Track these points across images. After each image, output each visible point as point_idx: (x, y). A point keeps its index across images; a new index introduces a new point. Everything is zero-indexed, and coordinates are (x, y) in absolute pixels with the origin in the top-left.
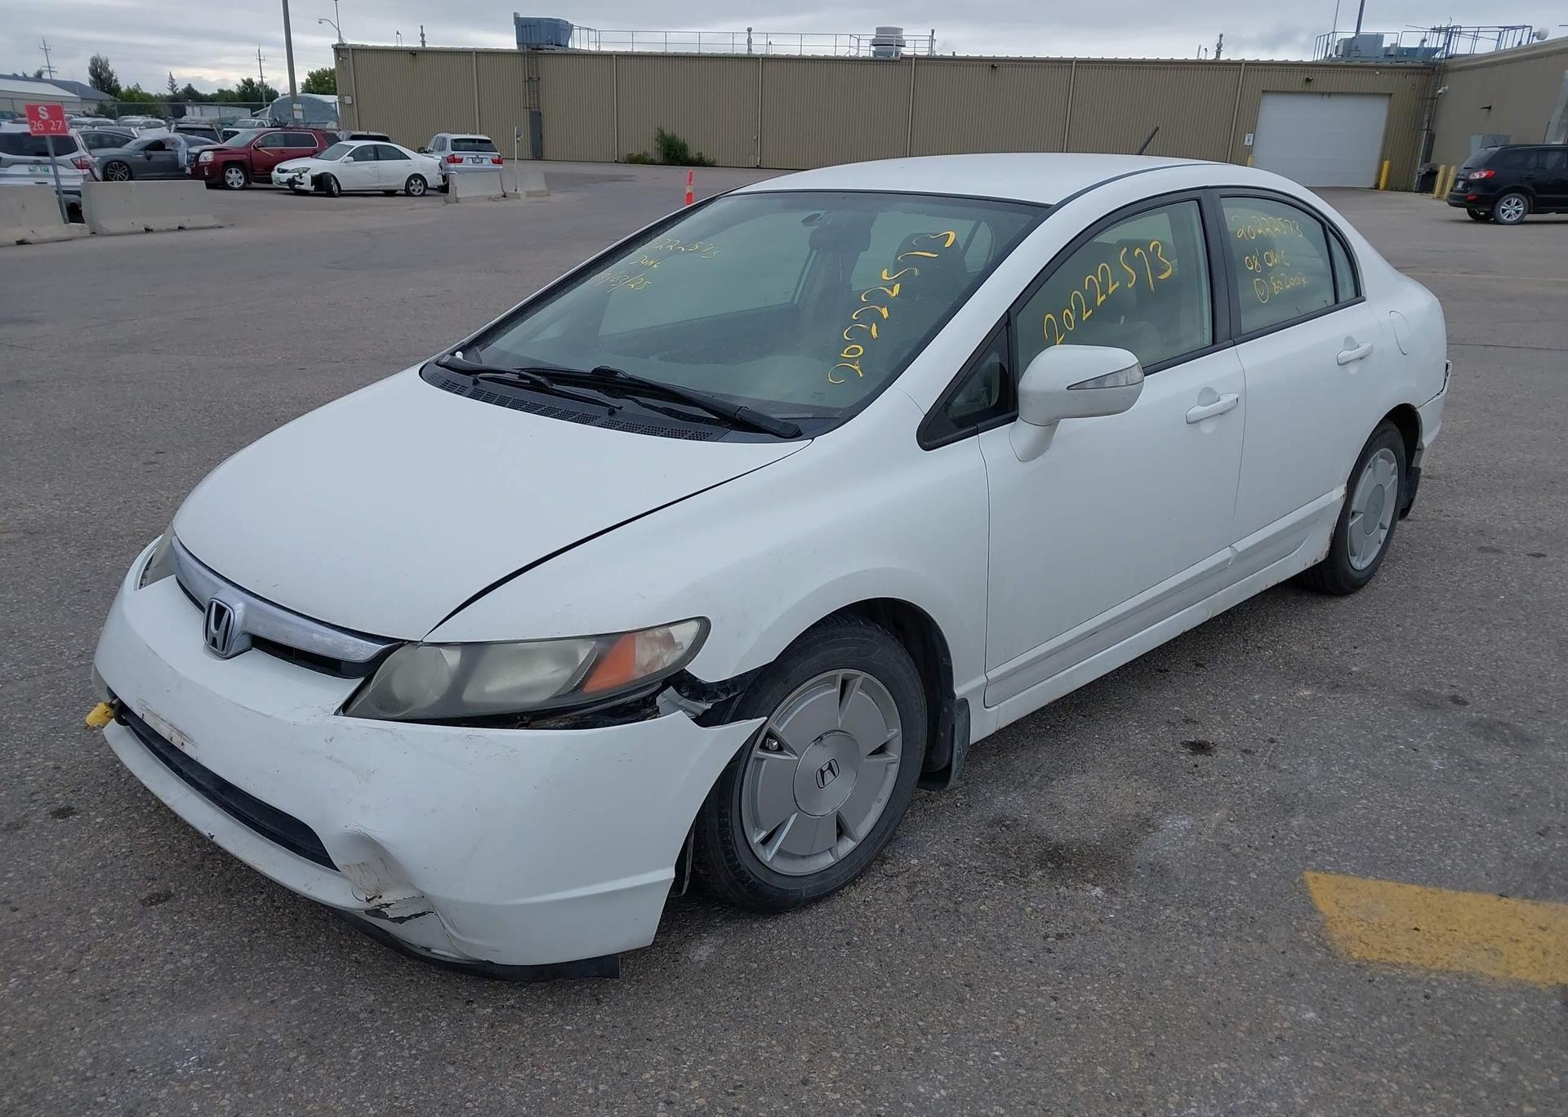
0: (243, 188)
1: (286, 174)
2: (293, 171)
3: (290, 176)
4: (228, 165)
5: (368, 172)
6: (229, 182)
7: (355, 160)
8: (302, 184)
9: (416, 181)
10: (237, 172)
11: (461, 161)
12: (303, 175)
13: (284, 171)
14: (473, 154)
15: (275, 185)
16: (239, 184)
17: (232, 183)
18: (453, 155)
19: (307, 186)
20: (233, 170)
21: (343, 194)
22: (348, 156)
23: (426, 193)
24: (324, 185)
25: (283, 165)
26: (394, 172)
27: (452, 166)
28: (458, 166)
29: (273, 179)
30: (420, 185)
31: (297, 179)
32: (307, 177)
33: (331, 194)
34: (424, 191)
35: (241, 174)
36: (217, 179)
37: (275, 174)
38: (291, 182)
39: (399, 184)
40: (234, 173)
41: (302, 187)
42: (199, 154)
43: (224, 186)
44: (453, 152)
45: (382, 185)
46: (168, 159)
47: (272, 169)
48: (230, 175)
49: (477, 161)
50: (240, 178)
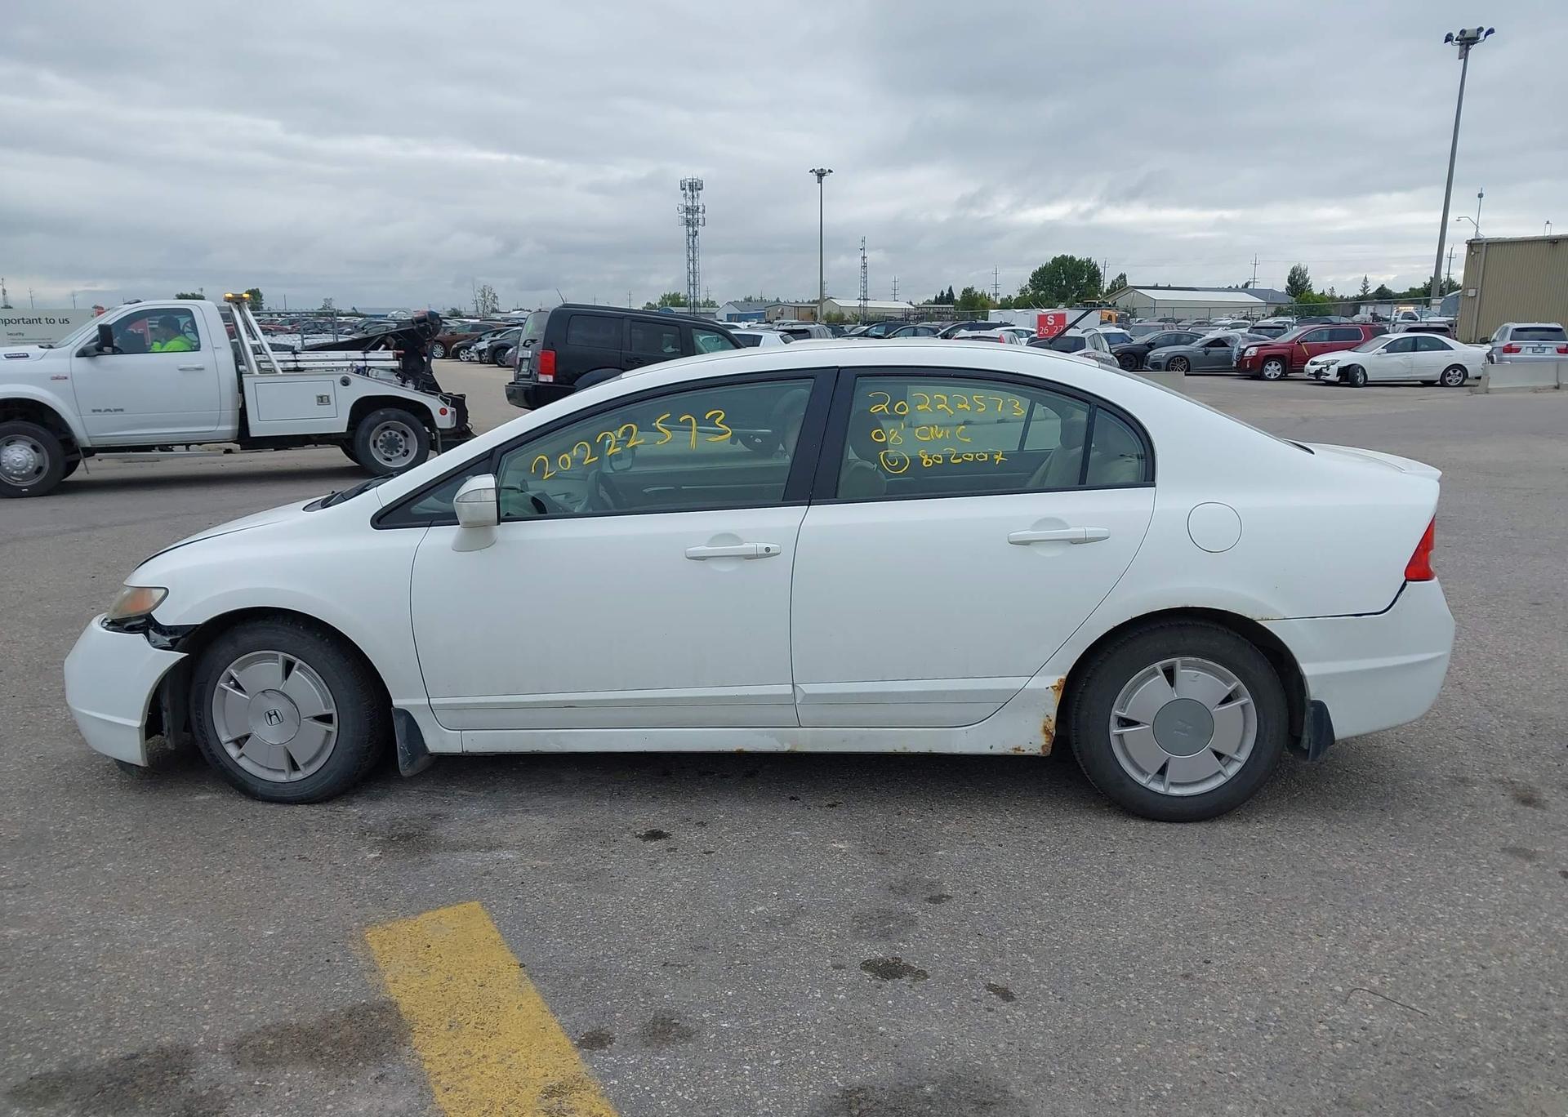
0: (1279, 379)
1: (1315, 366)
2: (1322, 363)
3: (1317, 367)
4: (1269, 358)
5: (1401, 363)
6: (1267, 374)
7: (1388, 352)
8: (1328, 375)
9: (1455, 372)
10: (1276, 365)
11: (1518, 350)
12: (1331, 367)
13: (1315, 363)
14: (1535, 344)
15: (1305, 376)
16: (1276, 375)
17: (1270, 375)
18: (1511, 344)
19: (1333, 376)
20: (1273, 363)
21: (1367, 384)
22: (1383, 348)
23: (1465, 383)
24: (1349, 376)
25: (1315, 359)
26: (1431, 362)
27: (1507, 356)
28: (1513, 356)
29: (1305, 370)
30: (1459, 375)
31: (1324, 371)
32: (1334, 369)
33: (1354, 384)
34: (1463, 381)
35: (1279, 366)
36: (1255, 372)
37: (1308, 366)
38: (1318, 373)
39: (1435, 374)
40: (1273, 366)
41: (1328, 378)
42: (1245, 350)
43: (1260, 377)
44: (1512, 342)
45: (1414, 375)
46: (1223, 354)
47: (1306, 363)
48: (1269, 368)
49: (1539, 350)
50: (1278, 370)
